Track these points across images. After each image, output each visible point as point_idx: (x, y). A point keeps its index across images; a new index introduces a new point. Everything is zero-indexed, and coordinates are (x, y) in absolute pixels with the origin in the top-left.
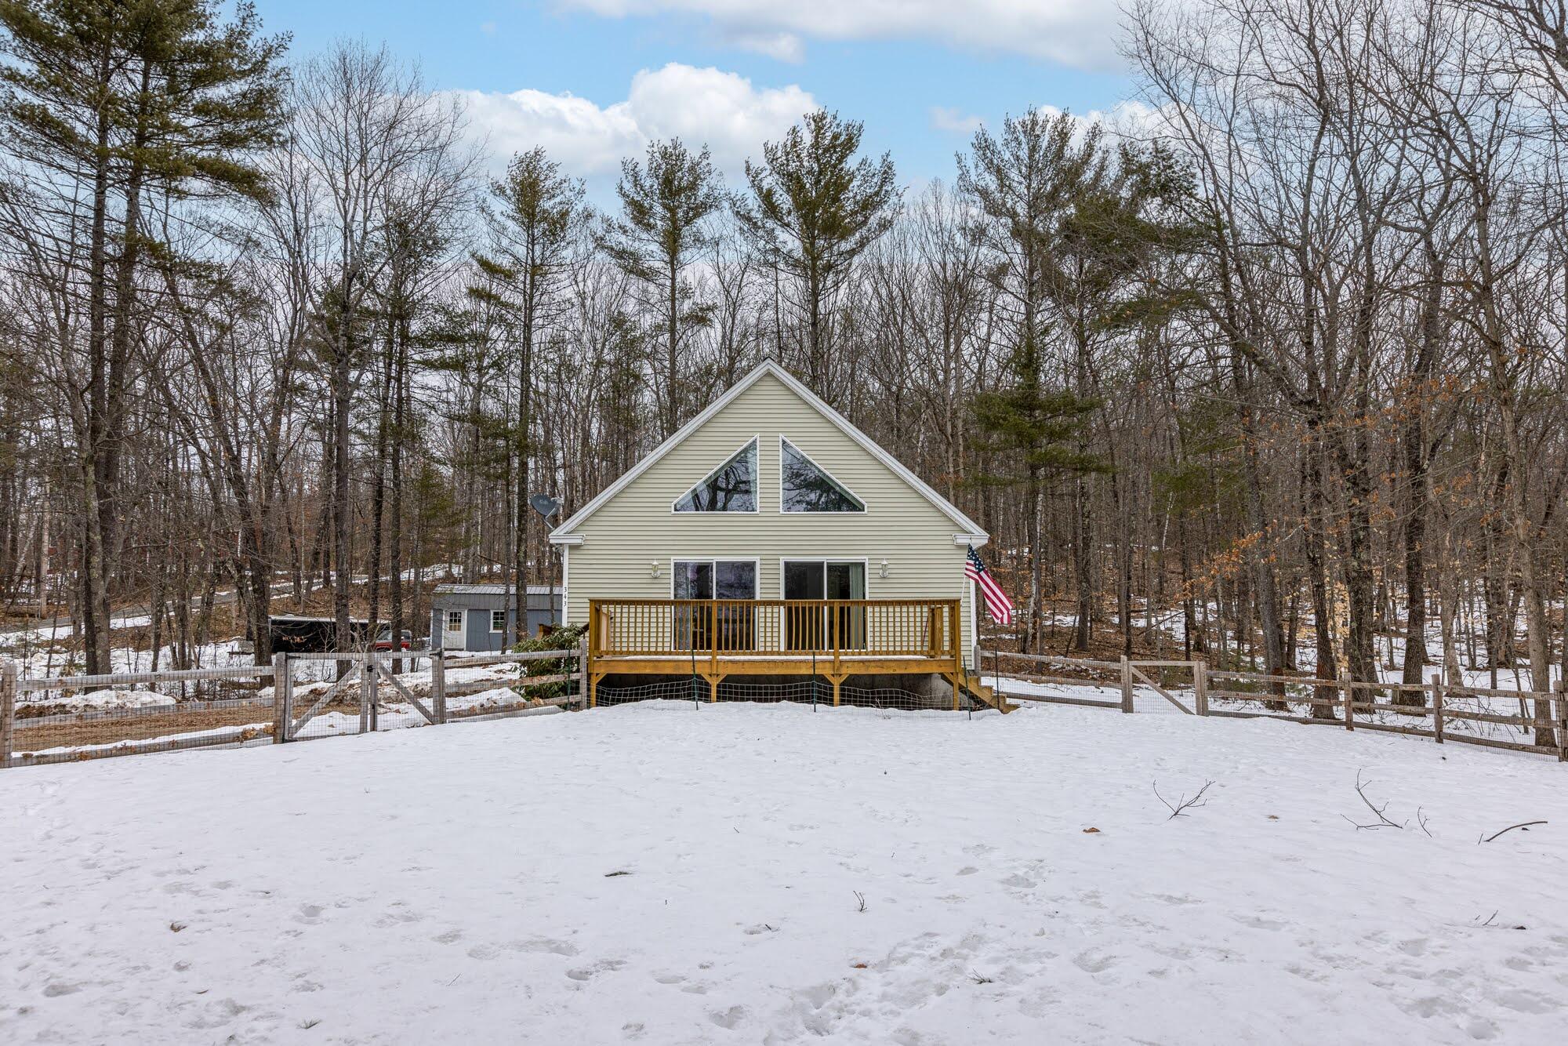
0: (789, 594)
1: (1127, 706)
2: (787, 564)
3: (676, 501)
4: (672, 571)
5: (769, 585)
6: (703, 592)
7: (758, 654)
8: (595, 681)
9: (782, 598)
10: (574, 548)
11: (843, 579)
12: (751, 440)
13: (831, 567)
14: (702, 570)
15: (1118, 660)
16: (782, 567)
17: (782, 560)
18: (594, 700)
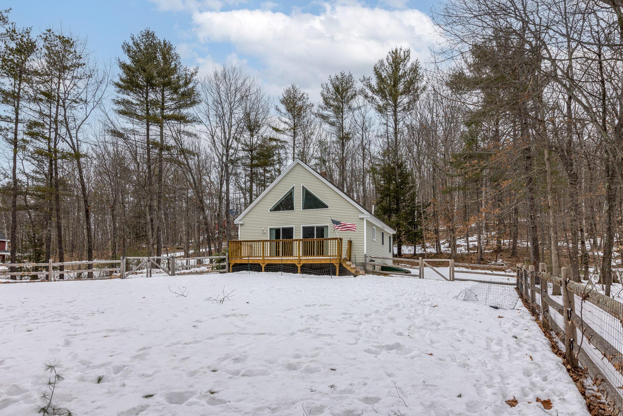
0: (304, 237)
1: (421, 276)
2: (304, 228)
3: (270, 208)
4: (269, 231)
5: (298, 234)
6: (278, 237)
7: (294, 257)
8: (231, 265)
9: (301, 238)
10: (241, 225)
11: (321, 231)
12: (293, 186)
13: (317, 227)
14: (278, 231)
15: (418, 259)
16: (302, 228)
17: (302, 226)
18: (231, 270)
